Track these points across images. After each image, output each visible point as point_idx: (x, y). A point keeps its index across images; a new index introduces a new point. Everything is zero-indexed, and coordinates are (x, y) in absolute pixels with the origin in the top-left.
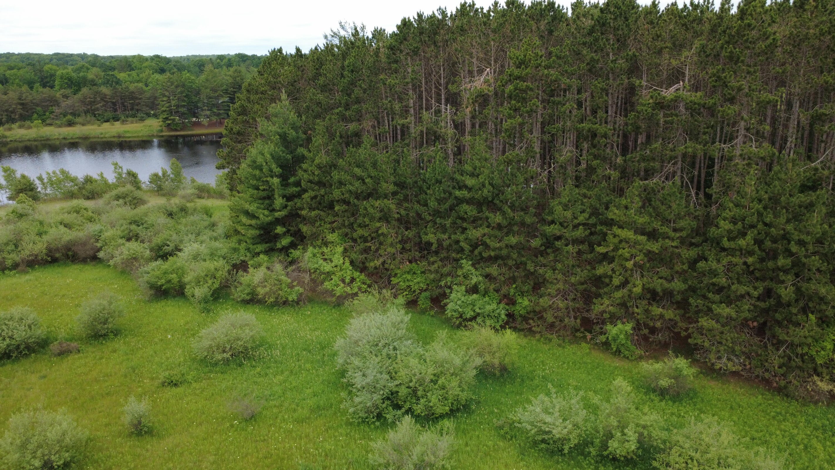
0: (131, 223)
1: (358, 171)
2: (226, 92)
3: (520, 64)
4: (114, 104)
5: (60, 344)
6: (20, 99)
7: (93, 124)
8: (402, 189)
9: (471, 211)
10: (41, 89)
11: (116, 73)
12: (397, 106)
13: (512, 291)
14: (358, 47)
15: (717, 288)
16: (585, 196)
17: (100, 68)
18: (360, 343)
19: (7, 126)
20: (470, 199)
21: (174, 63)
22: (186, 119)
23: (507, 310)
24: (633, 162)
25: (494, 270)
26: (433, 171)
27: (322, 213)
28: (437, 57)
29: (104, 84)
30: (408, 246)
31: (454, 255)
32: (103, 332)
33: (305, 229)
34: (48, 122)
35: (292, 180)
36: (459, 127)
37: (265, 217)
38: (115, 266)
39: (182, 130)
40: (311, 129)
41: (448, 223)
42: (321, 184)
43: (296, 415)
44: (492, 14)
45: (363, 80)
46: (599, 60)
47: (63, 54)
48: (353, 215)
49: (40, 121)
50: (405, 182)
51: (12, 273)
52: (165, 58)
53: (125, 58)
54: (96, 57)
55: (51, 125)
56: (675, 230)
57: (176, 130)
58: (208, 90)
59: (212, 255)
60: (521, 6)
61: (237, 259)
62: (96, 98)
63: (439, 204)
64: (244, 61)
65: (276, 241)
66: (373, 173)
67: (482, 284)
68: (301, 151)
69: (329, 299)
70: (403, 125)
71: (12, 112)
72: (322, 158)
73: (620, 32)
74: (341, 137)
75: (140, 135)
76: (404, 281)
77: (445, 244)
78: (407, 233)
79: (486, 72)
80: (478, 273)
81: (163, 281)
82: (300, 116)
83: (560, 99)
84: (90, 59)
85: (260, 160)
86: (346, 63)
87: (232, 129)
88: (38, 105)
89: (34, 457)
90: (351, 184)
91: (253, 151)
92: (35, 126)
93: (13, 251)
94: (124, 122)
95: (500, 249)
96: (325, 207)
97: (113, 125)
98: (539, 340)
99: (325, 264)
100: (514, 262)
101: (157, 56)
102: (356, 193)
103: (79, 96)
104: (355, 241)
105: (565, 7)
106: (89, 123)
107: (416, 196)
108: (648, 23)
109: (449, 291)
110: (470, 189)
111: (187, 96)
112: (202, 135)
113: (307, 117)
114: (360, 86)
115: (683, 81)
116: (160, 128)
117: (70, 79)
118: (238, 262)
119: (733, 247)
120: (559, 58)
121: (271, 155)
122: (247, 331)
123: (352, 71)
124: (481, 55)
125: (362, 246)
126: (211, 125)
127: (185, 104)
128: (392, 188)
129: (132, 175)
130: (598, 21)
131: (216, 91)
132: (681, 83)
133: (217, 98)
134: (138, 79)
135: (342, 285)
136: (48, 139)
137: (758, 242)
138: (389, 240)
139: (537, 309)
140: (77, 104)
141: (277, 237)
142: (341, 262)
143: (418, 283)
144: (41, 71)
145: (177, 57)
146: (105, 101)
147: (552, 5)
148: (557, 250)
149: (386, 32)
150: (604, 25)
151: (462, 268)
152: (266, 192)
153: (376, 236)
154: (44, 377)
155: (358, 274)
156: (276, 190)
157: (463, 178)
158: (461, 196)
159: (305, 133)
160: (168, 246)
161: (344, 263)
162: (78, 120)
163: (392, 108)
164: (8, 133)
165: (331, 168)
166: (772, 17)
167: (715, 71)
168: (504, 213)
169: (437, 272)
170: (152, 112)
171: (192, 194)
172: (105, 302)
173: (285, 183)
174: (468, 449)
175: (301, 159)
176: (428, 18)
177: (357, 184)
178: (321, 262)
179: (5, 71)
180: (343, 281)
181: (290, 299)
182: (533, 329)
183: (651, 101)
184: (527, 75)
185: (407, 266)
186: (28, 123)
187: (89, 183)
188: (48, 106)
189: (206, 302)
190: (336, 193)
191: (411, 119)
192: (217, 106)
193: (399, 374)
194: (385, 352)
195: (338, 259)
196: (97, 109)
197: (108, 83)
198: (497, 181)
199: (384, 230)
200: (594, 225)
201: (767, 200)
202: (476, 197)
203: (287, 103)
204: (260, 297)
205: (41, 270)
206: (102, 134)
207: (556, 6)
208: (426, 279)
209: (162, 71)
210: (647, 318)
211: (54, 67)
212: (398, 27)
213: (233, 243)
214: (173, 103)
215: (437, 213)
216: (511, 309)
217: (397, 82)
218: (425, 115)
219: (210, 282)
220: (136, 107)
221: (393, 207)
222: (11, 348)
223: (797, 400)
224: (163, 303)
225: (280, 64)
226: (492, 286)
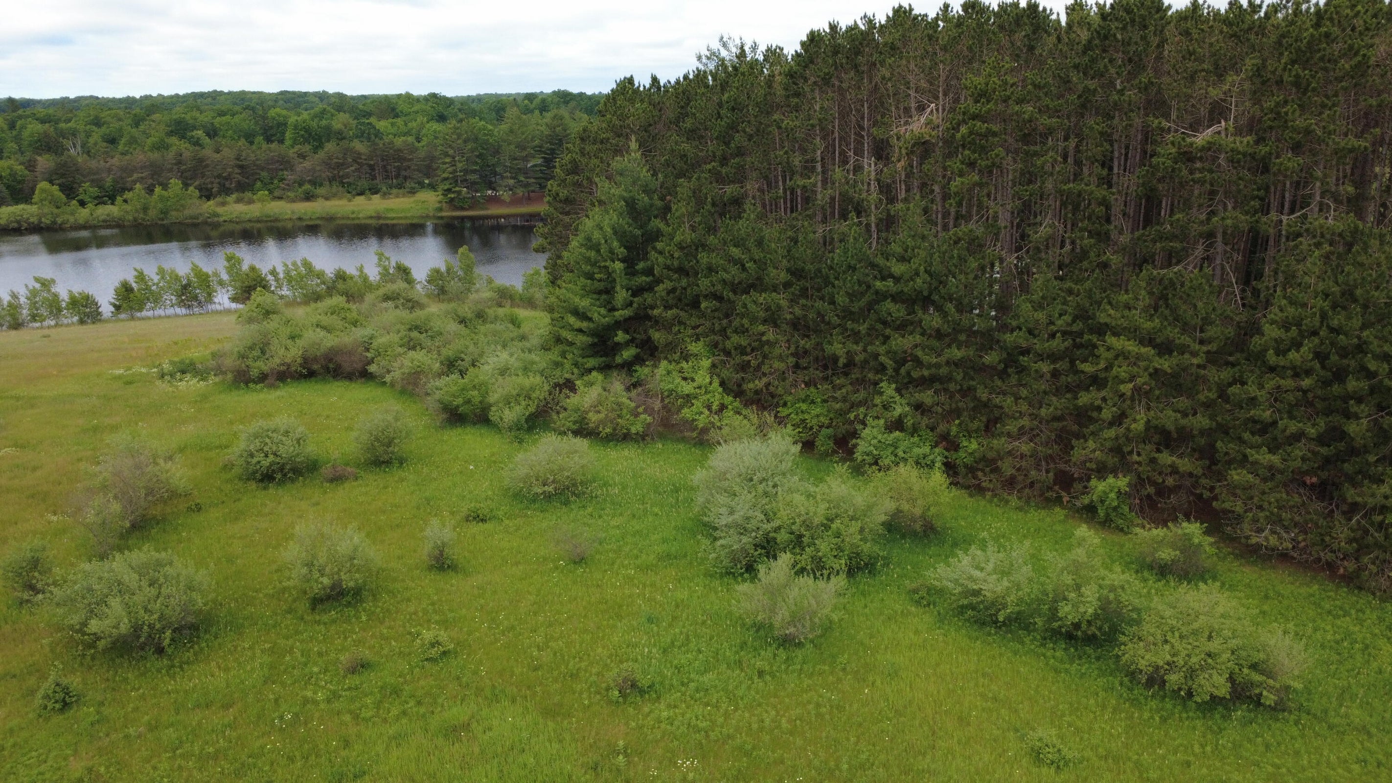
0: (410, 330)
1: (735, 252)
2: (539, 149)
3: (980, 96)
4: (372, 168)
5: (334, 467)
6: (238, 159)
7: (340, 198)
8: (799, 280)
9: (898, 311)
10: (265, 146)
11: (373, 120)
12: (797, 161)
13: (954, 430)
14: (743, 74)
15: (1258, 427)
16: (1070, 292)
17: (350, 112)
18: (728, 476)
19: (219, 199)
20: (897, 294)
21: (459, 106)
22: (477, 191)
23: (946, 457)
24: (1145, 241)
25: (927, 397)
26: (845, 253)
27: (682, 314)
28: (859, 88)
29: (357, 137)
30: (803, 362)
31: (871, 376)
32: (386, 458)
33: (657, 336)
34: (276, 194)
35: (641, 265)
36: (887, 190)
37: (600, 316)
38: (392, 385)
39: (471, 208)
40: (670, 194)
41: (863, 328)
42: (682, 271)
43: (639, 562)
44: (941, 24)
45: (749, 122)
46: (1095, 90)
47: (294, 93)
48: (727, 316)
49: (266, 192)
50: (803, 270)
51: (259, 386)
52: (445, 98)
53: (386, 98)
54: (341, 96)
55: (280, 198)
56: (1202, 342)
57: (462, 209)
58: (512, 147)
59: (526, 369)
60: (984, 10)
61: (560, 375)
62: (346, 159)
63: (852, 301)
64: (567, 103)
65: (615, 355)
66: (757, 254)
67: (909, 418)
68: (657, 223)
69: (687, 434)
70: (804, 187)
71: (226, 179)
72: (684, 235)
73: (1133, 48)
74: (714, 204)
75: (409, 215)
76: (797, 414)
77: (858, 358)
78: (803, 342)
79: (929, 110)
80: (904, 402)
81: (460, 401)
82: (655, 174)
83: (1038, 148)
84: (333, 100)
85: (597, 235)
86: (725, 97)
87: (558, 194)
88: (263, 169)
89: (322, 575)
90: (725, 270)
91: (588, 224)
92: (259, 200)
93: (259, 357)
94: (385, 195)
95: (938, 366)
96: (687, 305)
97: (370, 199)
98: (991, 502)
99: (683, 383)
100: (958, 387)
101: (434, 95)
102: (732, 284)
103: (321, 154)
104: (728, 353)
105: (1055, 11)
106: (335, 195)
107: (819, 290)
108: (1180, 34)
109: (861, 427)
110: (897, 280)
111: (480, 156)
112: (500, 217)
113: (666, 177)
114: (744, 131)
115: (1226, 120)
116: (438, 205)
117: (307, 130)
118: (561, 381)
119: (1282, 364)
120: (1036, 86)
121: (613, 228)
122: (576, 459)
123: (733, 109)
124: (924, 84)
125: (738, 359)
126: (516, 202)
127: (477, 168)
128: (783, 276)
129: (404, 272)
130: (1098, 33)
131: (524, 148)
132: (1223, 123)
133: (526, 159)
134: (405, 129)
135: (707, 412)
136: (277, 220)
137: (1320, 356)
138: (777, 351)
139: (991, 455)
140: (318, 168)
141: (617, 348)
142: (708, 380)
143: (818, 416)
144: (264, 118)
145: (462, 97)
146: (358, 163)
147: (1033, 7)
148: (1022, 370)
149: (785, 52)
150: (1106, 37)
151: (881, 394)
152: (603, 284)
153: (760, 346)
154: (317, 504)
155: (731, 398)
156: (618, 280)
157: (888, 264)
158: (884, 289)
159: (662, 199)
160: (463, 360)
161: (711, 383)
162: (320, 191)
163: (788, 163)
164: (220, 210)
165: (697, 249)
166: (1365, 22)
167: (1273, 104)
168: (945, 315)
169: (844, 400)
170: (427, 181)
171: (490, 299)
172: (390, 418)
173: (631, 271)
174: (867, 610)
175: (657, 235)
176: (847, 31)
177: (734, 270)
178: (678, 380)
179: (214, 118)
180: (709, 408)
181: (633, 430)
182: (984, 484)
183: (1174, 150)
184: (989, 111)
185: (802, 391)
186: (248, 194)
187: (341, 281)
188: (277, 170)
189: (518, 429)
190: (704, 284)
191: (816, 179)
192: (525, 172)
193: (779, 515)
194: (761, 488)
195: (702, 377)
196: (347, 176)
197: (362, 136)
198: (937, 267)
199: (770, 336)
200: (1081, 334)
201: (1338, 295)
202: (906, 290)
203: (638, 155)
204: (591, 425)
205: (295, 385)
206: (353, 213)
207: (1041, 8)
208: (829, 411)
209: (442, 118)
210: (1154, 470)
211: (284, 112)
212: (803, 44)
213: (554, 355)
214: (460, 165)
215: (847, 314)
216: (953, 456)
217: (798, 123)
218: (838, 173)
219: (523, 403)
220: (403, 173)
221: (784, 303)
222: (275, 467)
223: (1374, 594)
224: (460, 430)
225: (630, 100)
226: (925, 421)
